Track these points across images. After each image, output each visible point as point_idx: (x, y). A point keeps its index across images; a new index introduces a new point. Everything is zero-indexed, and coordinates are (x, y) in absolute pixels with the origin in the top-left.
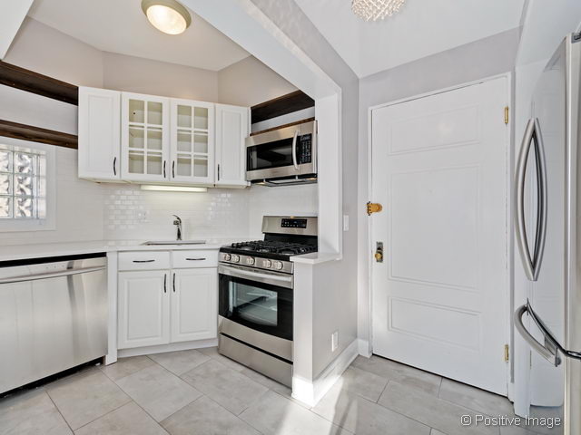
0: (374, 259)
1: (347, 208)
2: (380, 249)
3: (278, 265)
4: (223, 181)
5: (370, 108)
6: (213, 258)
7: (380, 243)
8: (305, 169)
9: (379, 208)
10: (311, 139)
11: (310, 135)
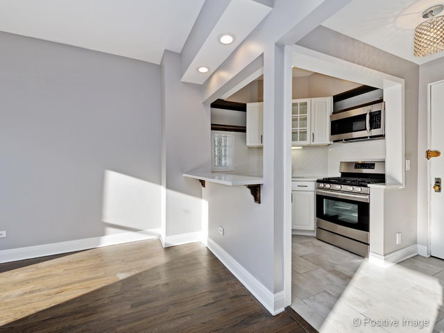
0: (433, 190)
1: (409, 154)
2: (438, 182)
3: (358, 189)
4: (316, 143)
5: (429, 85)
6: (312, 186)
7: (438, 179)
8: (375, 132)
9: (437, 154)
10: (380, 114)
11: (380, 111)
